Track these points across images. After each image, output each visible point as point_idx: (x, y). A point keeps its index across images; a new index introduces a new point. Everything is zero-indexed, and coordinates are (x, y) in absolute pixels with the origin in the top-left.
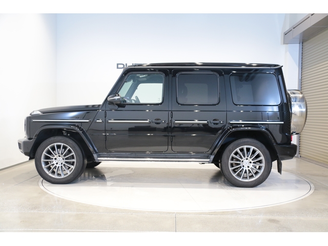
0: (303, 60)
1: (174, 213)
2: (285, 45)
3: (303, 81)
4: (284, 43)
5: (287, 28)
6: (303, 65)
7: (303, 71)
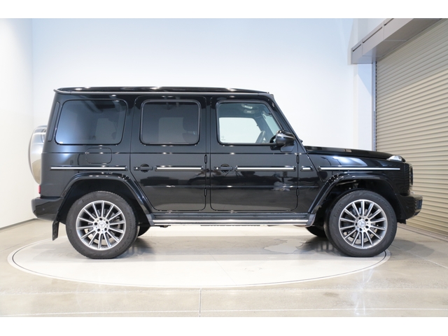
0: (378, 86)
1: (199, 289)
2: (354, 66)
3: (378, 114)
4: (352, 63)
5: (356, 43)
6: (378, 93)
7: (378, 100)
